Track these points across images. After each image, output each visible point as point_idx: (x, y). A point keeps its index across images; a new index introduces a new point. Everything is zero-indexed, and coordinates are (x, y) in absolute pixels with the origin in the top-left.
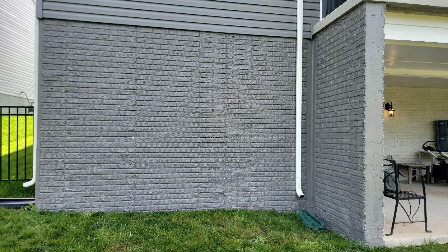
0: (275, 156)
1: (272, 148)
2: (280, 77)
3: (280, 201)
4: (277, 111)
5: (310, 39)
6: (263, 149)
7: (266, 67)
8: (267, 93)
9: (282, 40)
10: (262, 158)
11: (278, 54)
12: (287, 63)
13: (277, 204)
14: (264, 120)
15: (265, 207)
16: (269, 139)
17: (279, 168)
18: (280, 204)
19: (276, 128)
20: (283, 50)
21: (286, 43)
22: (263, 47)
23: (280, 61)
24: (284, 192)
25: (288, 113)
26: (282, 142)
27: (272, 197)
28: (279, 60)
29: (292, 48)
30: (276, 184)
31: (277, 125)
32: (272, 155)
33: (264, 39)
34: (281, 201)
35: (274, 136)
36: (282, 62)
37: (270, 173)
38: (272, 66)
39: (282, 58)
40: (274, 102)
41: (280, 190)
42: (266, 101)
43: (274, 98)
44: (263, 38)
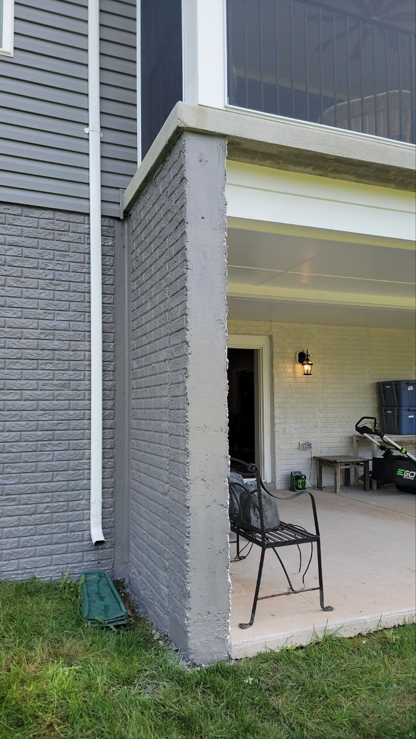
0: (45, 459)
1: (40, 442)
2: (56, 293)
3: (54, 556)
4: (51, 363)
5: (118, 219)
6: (17, 445)
7: (24, 269)
8: (25, 326)
9: (58, 215)
10: (14, 465)
11: (50, 245)
12: (71, 264)
13: (48, 563)
14: (18, 381)
15: (20, 572)
16: (32, 423)
17: (53, 484)
18: (53, 563)
19: (46, 398)
20: (61, 237)
21: (68, 223)
22: (15, 227)
23: (56, 258)
24: (65, 534)
25: (75, 367)
26: (62, 428)
27: (35, 549)
28: (52, 257)
29: (80, 235)
30: (46, 519)
31: (50, 392)
32: (37, 456)
33: (18, 210)
34: (58, 556)
35: (42, 415)
36: (61, 262)
37: (33, 495)
38: (37, 269)
39: (60, 252)
40: (43, 344)
41: (54, 531)
42: (23, 341)
43: (42, 336)
44: (15, 208)
